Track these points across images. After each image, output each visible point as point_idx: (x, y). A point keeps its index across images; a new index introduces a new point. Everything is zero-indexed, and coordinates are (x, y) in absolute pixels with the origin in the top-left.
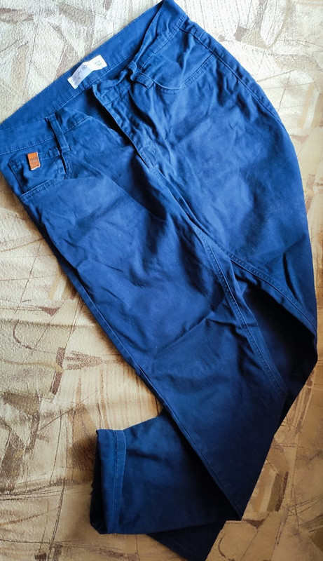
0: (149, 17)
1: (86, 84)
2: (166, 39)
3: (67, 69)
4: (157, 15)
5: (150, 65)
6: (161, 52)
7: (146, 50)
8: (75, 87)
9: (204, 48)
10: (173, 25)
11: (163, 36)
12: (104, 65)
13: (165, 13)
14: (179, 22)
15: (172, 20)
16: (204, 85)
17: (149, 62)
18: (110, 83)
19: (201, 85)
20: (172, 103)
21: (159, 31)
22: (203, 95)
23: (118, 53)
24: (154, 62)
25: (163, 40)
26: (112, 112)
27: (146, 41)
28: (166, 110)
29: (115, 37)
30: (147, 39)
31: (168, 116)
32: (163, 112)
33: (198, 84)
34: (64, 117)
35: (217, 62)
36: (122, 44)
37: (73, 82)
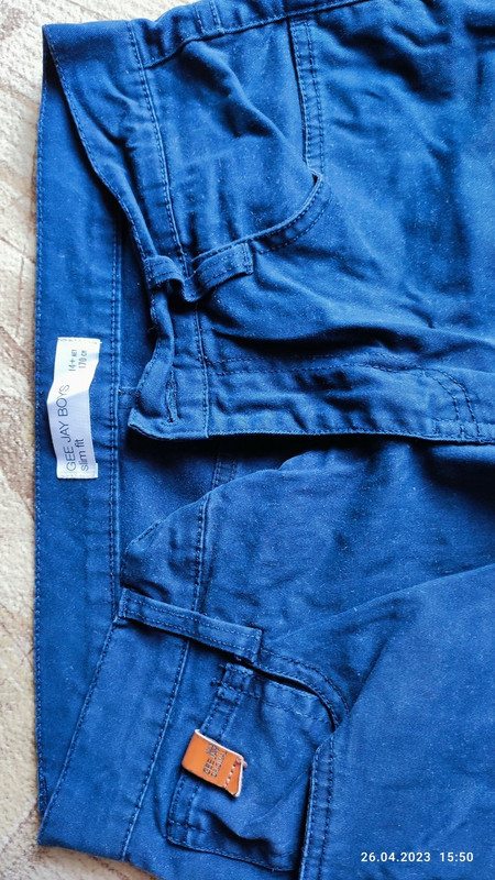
0: (59, 127)
1: (105, 436)
2: (149, 126)
3: (28, 457)
4: (73, 102)
5: (192, 218)
6: (179, 163)
7: (140, 200)
8: (91, 472)
9: (255, 34)
10: (127, 78)
11: (137, 126)
12: (92, 346)
13: (82, 76)
14: (134, 56)
15: (113, 71)
16: (353, 108)
17: (182, 215)
18: (158, 367)
19: (347, 117)
20: (342, 234)
21: (114, 130)
22: (380, 131)
23: (89, 284)
24: (192, 200)
25: (147, 135)
26: (244, 424)
27: (115, 184)
28: (348, 263)
29: (41, 261)
30: (111, 176)
31: (369, 273)
32: (346, 279)
33: (340, 124)
34: (155, 571)
35: (321, 25)
36: (73, 256)
37: (75, 468)
